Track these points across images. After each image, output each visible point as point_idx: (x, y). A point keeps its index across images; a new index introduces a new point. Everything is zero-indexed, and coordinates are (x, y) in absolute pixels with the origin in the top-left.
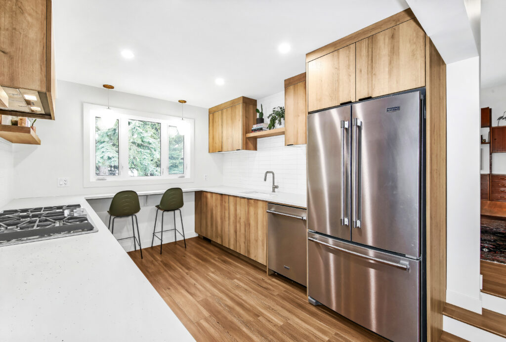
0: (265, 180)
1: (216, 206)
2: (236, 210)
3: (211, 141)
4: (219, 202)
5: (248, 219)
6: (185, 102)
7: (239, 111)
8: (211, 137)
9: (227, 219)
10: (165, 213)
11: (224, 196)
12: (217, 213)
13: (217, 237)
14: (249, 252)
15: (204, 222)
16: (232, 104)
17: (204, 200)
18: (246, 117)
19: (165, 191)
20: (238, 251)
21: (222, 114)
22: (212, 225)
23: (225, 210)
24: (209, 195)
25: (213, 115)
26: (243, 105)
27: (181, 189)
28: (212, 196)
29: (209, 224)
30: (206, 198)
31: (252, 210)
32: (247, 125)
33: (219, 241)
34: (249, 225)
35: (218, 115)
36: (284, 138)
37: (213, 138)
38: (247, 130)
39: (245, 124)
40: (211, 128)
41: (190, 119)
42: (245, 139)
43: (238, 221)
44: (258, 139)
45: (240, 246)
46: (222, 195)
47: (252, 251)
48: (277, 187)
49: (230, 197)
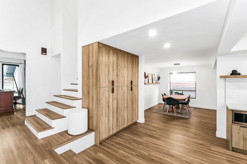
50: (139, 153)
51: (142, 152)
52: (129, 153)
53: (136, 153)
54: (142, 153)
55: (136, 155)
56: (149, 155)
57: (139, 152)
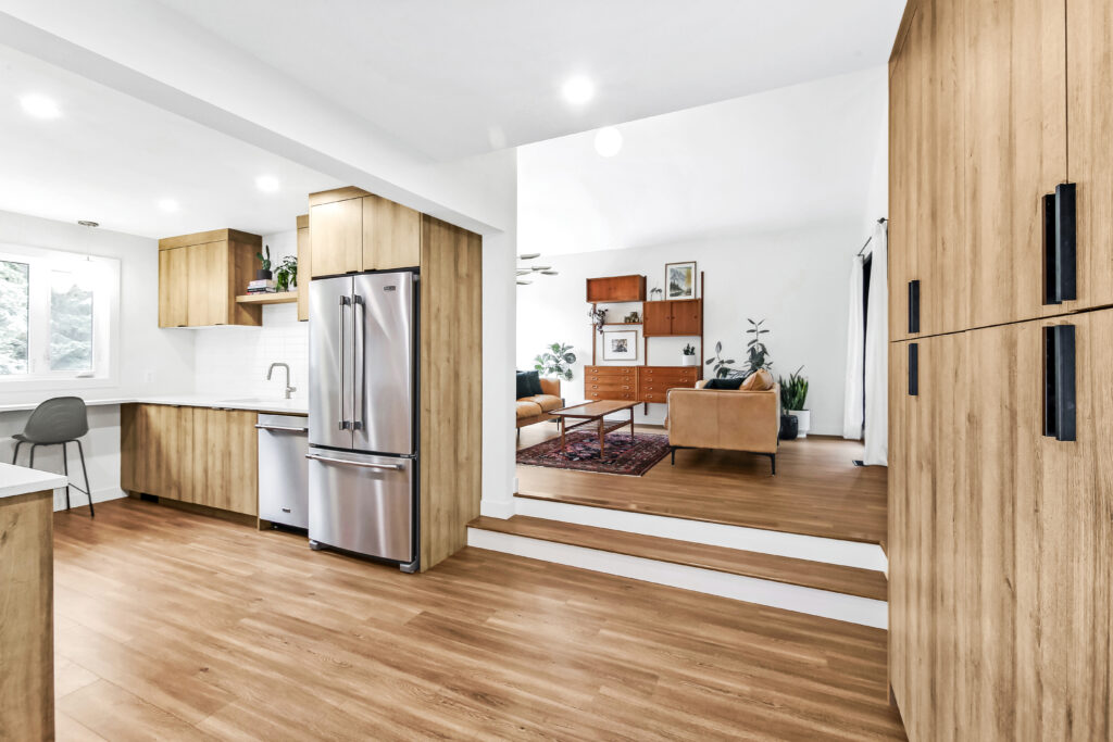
0: (269, 378)
1: (168, 430)
2: (206, 432)
3: (164, 303)
4: (173, 420)
5: (228, 445)
6: (95, 224)
7: (222, 252)
8: (163, 297)
9: (189, 450)
10: (39, 449)
11: (183, 410)
12: (170, 442)
13: (169, 488)
14: (228, 501)
15: (141, 464)
16: (209, 239)
17: (140, 421)
18: (236, 266)
19: (38, 404)
20: (210, 505)
21: (187, 253)
22: (159, 466)
23: (186, 433)
24: (152, 411)
25: (169, 254)
26: (229, 244)
27: (82, 401)
28: (160, 412)
29: (153, 466)
30: (147, 416)
31: (234, 428)
32: (239, 281)
33: (173, 496)
34: (230, 454)
35: (178, 255)
36: (296, 309)
37: (168, 299)
38: (238, 287)
39: (233, 278)
40: (163, 277)
41: (111, 258)
42: (233, 304)
43: (209, 450)
44: (264, 307)
45: (213, 494)
46: (179, 407)
47: (235, 497)
48: (293, 390)
49: (196, 411)
50: (644, 691)
51: (635, 694)
52: (694, 681)
53: (662, 688)
54: (634, 691)
55: (655, 677)
56: (597, 687)
57: (648, 695)
